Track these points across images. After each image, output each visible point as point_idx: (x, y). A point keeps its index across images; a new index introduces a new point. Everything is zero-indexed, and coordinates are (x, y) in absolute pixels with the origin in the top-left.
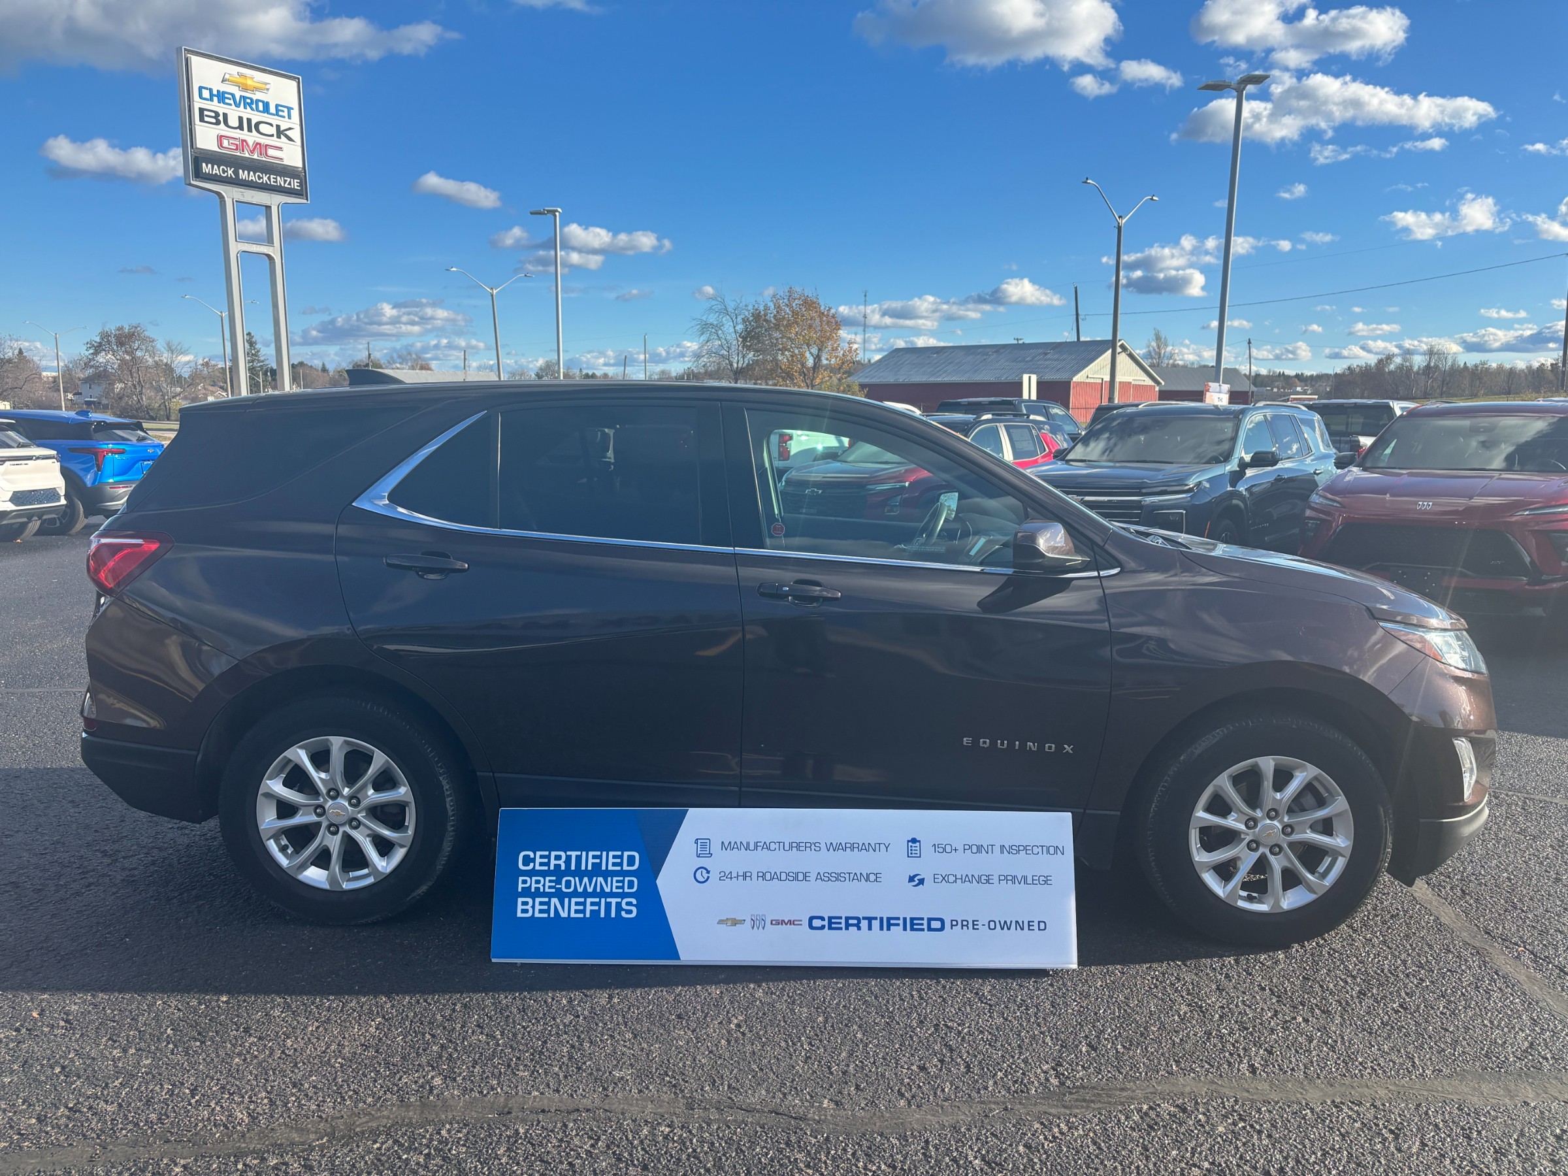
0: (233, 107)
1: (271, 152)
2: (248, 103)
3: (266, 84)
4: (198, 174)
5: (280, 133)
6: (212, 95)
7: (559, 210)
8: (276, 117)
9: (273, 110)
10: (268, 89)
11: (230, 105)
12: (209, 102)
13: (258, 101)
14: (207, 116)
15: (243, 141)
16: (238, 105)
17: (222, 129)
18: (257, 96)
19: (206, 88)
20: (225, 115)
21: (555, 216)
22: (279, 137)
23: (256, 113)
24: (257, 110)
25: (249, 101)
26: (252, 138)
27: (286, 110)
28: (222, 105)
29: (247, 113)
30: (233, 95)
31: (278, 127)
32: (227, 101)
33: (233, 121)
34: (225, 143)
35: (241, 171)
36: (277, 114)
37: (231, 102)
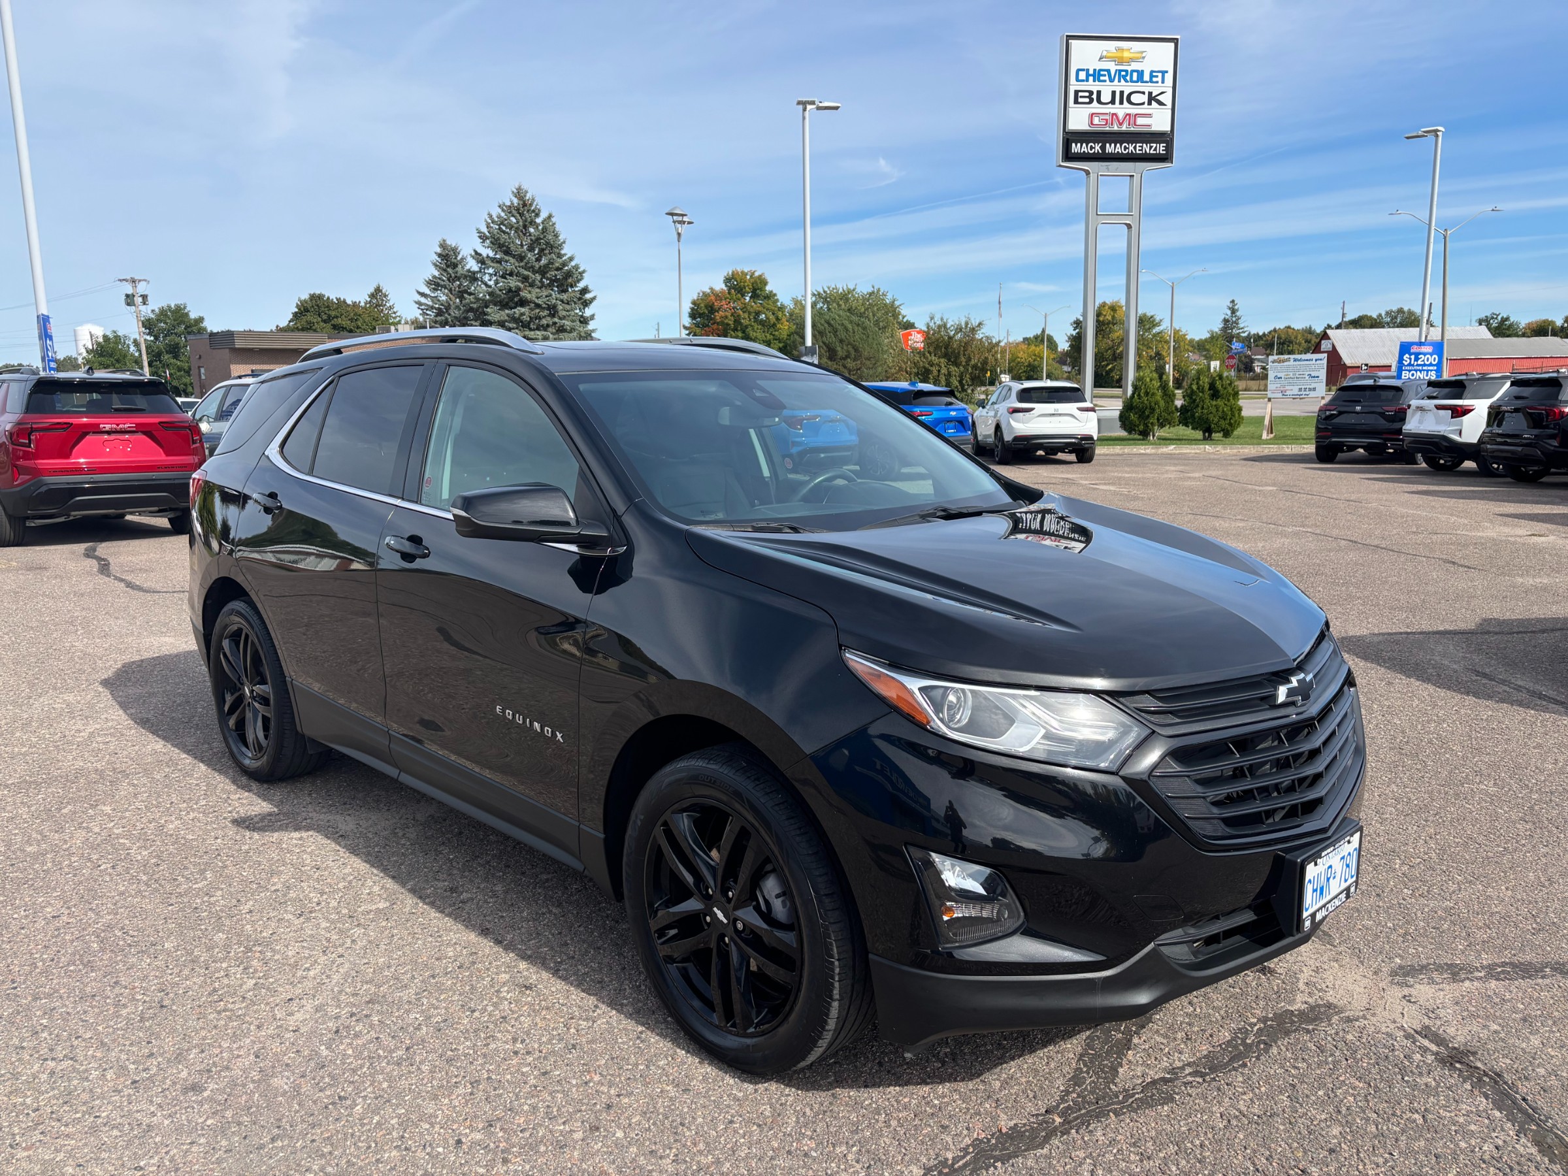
0: (1108, 83)
1: (1140, 121)
2: (1123, 75)
3: (1142, 52)
4: (1068, 156)
5: (1152, 98)
6: (1088, 75)
7: (1440, 128)
8: (1150, 84)
9: (1146, 77)
10: (1144, 58)
11: (1105, 81)
12: (1085, 83)
13: (1133, 71)
14: (1081, 97)
15: (1115, 114)
16: (1112, 81)
17: (1095, 107)
18: (1135, 66)
19: (1083, 70)
20: (1099, 93)
21: (1437, 136)
22: (1150, 103)
23: (1130, 84)
24: (1132, 81)
25: (1123, 73)
26: (1121, 110)
27: (1160, 75)
28: (1097, 83)
29: (1118, 86)
30: (1108, 71)
31: (1150, 93)
32: (1102, 78)
33: (1106, 97)
34: (1096, 120)
35: (1108, 145)
36: (1151, 81)
37: (1106, 78)
